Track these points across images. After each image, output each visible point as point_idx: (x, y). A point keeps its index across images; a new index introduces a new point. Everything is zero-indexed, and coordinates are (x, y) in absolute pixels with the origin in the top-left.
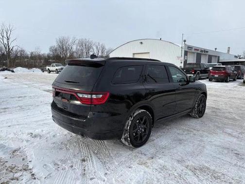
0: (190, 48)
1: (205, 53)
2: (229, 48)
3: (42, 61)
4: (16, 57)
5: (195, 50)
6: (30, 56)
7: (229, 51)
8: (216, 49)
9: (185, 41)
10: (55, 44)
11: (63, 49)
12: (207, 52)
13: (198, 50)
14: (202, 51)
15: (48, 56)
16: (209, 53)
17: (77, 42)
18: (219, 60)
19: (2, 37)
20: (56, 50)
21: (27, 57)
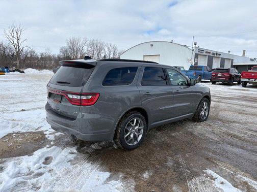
0: (201, 50)
1: (218, 56)
2: (245, 50)
3: (53, 62)
4: (26, 58)
5: (207, 52)
6: (40, 57)
7: (244, 54)
8: (229, 52)
9: (195, 44)
10: (65, 45)
11: (74, 50)
12: (220, 55)
13: (210, 53)
14: (214, 54)
15: (59, 57)
16: (221, 56)
17: (88, 43)
18: (232, 63)
19: (12, 38)
20: (66, 51)
21: (37, 58)
